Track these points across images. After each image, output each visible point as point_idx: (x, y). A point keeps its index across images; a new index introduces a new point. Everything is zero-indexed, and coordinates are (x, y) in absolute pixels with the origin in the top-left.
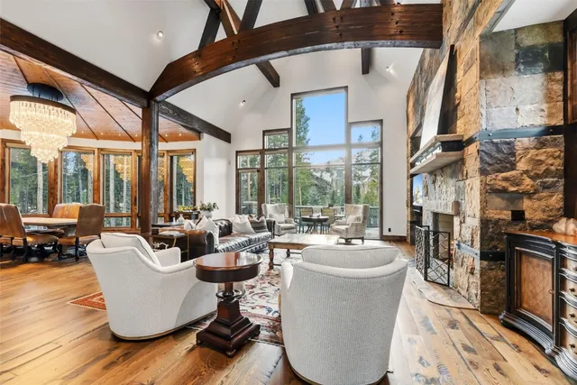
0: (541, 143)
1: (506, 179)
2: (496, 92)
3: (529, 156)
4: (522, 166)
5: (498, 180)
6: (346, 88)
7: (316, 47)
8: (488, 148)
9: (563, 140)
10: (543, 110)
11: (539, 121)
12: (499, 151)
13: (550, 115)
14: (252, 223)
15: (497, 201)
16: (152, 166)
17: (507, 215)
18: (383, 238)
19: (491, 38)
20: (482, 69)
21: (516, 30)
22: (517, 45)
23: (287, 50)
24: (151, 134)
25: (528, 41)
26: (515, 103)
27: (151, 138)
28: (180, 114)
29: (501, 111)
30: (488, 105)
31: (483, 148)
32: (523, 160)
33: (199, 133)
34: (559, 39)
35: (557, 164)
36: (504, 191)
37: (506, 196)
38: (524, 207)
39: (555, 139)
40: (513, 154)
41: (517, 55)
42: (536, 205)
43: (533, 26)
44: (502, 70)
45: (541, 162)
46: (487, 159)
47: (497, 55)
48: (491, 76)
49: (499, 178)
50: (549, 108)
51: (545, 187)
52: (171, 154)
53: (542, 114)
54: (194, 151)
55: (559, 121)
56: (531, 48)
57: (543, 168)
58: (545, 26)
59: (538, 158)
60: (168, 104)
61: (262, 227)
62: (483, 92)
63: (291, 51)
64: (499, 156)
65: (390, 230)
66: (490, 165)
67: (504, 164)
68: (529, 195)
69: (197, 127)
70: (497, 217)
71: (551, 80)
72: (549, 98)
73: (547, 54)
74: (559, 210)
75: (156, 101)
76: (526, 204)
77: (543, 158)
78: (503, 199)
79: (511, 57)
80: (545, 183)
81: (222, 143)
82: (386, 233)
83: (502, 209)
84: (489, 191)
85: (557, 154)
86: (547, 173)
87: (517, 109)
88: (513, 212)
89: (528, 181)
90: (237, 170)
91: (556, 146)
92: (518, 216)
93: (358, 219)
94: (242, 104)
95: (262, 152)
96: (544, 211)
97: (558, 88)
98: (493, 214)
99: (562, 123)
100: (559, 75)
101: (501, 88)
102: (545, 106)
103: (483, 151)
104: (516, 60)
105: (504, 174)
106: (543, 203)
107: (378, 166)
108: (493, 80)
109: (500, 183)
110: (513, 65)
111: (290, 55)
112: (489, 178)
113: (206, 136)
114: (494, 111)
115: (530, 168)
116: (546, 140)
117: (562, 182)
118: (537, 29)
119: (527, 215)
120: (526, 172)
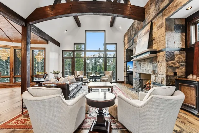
0: (181, 53)
1: (172, 63)
2: (170, 37)
3: (178, 56)
4: (176, 59)
5: (170, 63)
6: (105, 31)
7: (105, 14)
8: (168, 53)
9: (185, 52)
10: (181, 43)
11: (180, 46)
12: (171, 54)
13: (182, 45)
14: (75, 78)
15: (170, 70)
16: (27, 54)
17: (172, 74)
18: (117, 82)
19: (168, 20)
20: (166, 29)
21: (175, 19)
22: (175, 23)
23: (93, 12)
24: (27, 39)
25: (177, 23)
26: (175, 40)
27: (27, 41)
28: (40, 32)
29: (171, 42)
30: (168, 41)
31: (166, 53)
32: (176, 57)
33: (47, 41)
34: (184, 23)
35: (184, 59)
36: (172, 67)
37: (172, 68)
38: (177, 72)
39: (184, 52)
40: (174, 56)
41: (175, 26)
42: (179, 71)
43: (178, 19)
44: (171, 30)
45: (181, 58)
46: (168, 57)
47: (170, 25)
48: (168, 32)
49: (171, 63)
50: (182, 43)
51: (182, 65)
52: (32, 49)
53: (181, 44)
54: (44, 49)
55: (184, 47)
56: (178, 25)
57: (181, 60)
58: (181, 19)
59: (180, 57)
60: (35, 27)
61: (79, 80)
62: (166, 36)
63: (94, 13)
64: (171, 56)
65: (119, 79)
66: (168, 59)
67: (172, 59)
68: (178, 68)
69: (47, 39)
70: (170, 74)
71: (182, 35)
72: (182, 40)
73: (182, 27)
74: (184, 72)
75: (29, 24)
76: (177, 71)
77: (181, 57)
78: (172, 69)
79: (173, 27)
80: (181, 64)
81: (57, 46)
82: (118, 80)
83: (171, 72)
84: (168, 67)
85: (184, 56)
86: (182, 62)
87: (175, 42)
88: (174, 73)
89: (178, 64)
90: (63, 57)
91: (184, 54)
92: (175, 74)
93: (110, 76)
94: (66, 32)
95: (73, 51)
96: (181, 72)
97: (184, 37)
98: (169, 74)
99: (185, 47)
100: (184, 34)
101: (171, 36)
102: (181, 42)
103: (166, 54)
104: (174, 28)
105: (172, 62)
106: (181, 70)
107: (115, 58)
108: (169, 33)
109: (171, 64)
110: (174, 29)
111: (94, 15)
112: (168, 63)
113: (50, 43)
114: (169, 42)
115: (178, 60)
116: (181, 52)
117: (185, 64)
118: (179, 20)
119: (177, 74)
120: (177, 61)
